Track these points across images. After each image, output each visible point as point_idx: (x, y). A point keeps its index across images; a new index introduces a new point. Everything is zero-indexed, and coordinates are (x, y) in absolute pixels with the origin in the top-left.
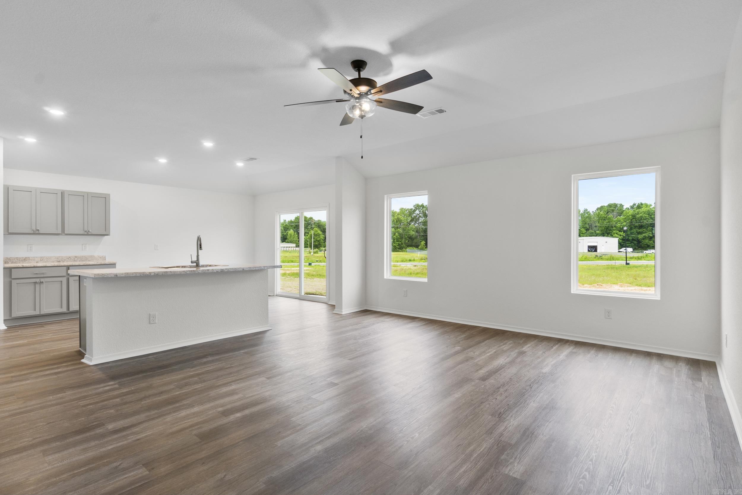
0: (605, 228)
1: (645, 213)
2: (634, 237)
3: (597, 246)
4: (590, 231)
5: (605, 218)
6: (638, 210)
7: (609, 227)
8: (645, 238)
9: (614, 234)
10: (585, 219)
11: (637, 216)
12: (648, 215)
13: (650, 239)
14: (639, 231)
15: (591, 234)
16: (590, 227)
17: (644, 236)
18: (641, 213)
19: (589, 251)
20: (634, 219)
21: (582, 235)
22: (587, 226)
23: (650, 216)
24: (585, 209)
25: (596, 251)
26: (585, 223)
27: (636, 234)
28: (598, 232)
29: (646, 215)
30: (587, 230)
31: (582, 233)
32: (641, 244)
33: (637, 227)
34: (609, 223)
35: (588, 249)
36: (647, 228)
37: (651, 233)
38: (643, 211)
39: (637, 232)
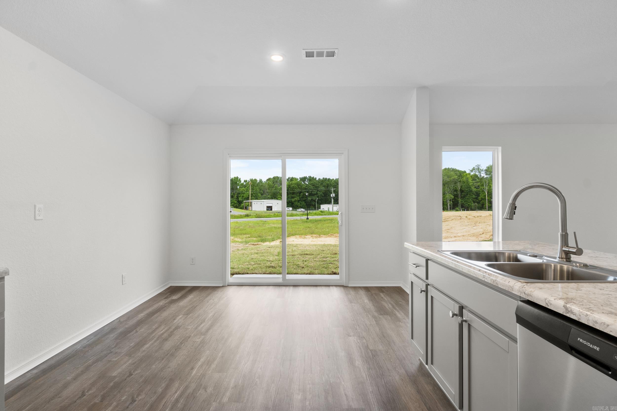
0: (273, 194)
1: (295, 184)
2: (290, 200)
3: (272, 206)
4: (264, 195)
5: (272, 186)
6: (291, 182)
7: (275, 192)
8: (295, 201)
9: (278, 198)
10: (261, 187)
11: (291, 186)
12: (297, 185)
13: (298, 201)
14: (292, 196)
15: (265, 198)
16: (263, 193)
17: (295, 200)
18: (293, 184)
19: (267, 210)
20: (289, 188)
21: (258, 198)
22: (262, 192)
23: (298, 186)
24: (260, 179)
25: (271, 210)
26: (261, 190)
27: (291, 198)
28: (269, 196)
29: (296, 186)
30: (262, 194)
31: (259, 197)
32: (293, 205)
33: (291, 194)
34: (276, 190)
35: (267, 209)
36: (297, 194)
37: (299, 197)
38: (294, 183)
39: (291, 197)
